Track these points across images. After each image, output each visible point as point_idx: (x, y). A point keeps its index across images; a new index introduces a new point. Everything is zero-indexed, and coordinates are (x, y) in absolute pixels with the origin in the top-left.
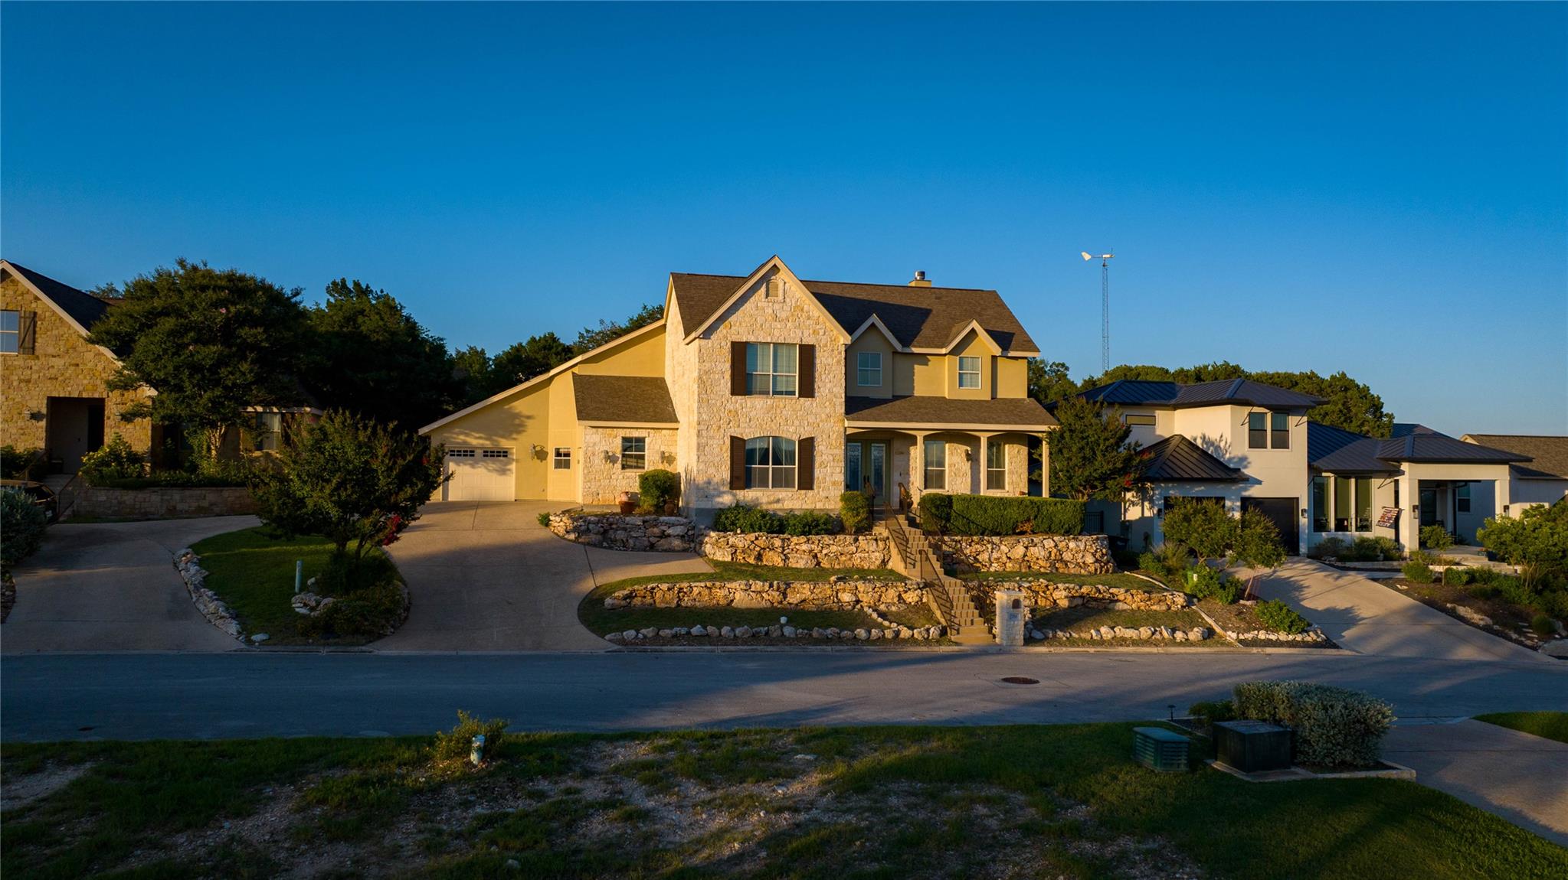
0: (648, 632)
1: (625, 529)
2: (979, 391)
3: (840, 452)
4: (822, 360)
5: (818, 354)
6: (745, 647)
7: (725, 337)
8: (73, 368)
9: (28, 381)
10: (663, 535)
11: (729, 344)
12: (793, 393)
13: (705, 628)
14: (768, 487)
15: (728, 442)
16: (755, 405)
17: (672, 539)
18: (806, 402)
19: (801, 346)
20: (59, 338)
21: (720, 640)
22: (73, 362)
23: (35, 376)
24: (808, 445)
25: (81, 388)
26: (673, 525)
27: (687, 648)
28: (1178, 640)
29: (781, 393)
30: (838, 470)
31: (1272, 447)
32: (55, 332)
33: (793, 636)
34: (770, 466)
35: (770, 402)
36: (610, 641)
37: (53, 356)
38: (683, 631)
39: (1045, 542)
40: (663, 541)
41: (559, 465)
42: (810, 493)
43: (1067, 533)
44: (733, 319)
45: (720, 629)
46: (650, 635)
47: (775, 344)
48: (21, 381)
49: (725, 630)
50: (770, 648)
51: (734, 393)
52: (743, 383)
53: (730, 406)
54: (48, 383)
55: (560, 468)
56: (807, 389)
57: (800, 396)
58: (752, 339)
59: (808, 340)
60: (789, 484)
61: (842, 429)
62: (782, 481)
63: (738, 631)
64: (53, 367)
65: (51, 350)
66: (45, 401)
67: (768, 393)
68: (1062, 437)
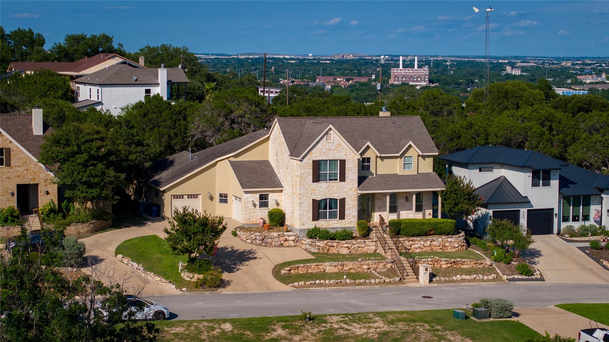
0: (301, 283)
1: (271, 238)
2: (412, 171)
3: (356, 203)
4: (348, 166)
5: (346, 163)
6: (335, 287)
7: (310, 158)
8: (26, 171)
9: (9, 178)
10: (286, 240)
11: (312, 161)
12: (337, 180)
13: (320, 280)
14: (327, 218)
15: (311, 201)
16: (322, 185)
17: (290, 241)
18: (343, 183)
19: (340, 160)
20: (20, 158)
21: (325, 285)
22: (26, 169)
23: (12, 176)
24: (343, 201)
25: (29, 180)
26: (290, 236)
27: (317, 288)
28: (485, 280)
29: (332, 180)
30: (355, 210)
31: (543, 186)
32: (18, 156)
33: (350, 283)
34: (328, 210)
35: (328, 184)
36: (291, 286)
37: (18, 167)
38: (314, 282)
39: (439, 239)
40: (286, 243)
41: (221, 201)
42: (344, 221)
43: (448, 234)
44: (313, 150)
45: (325, 281)
46: (303, 284)
47: (330, 160)
48: (7, 178)
49: (327, 281)
50: (344, 288)
51: (314, 181)
52: (317, 178)
53: (312, 187)
54: (17, 178)
55: (222, 202)
56: (343, 179)
57: (340, 181)
58: (321, 158)
59: (343, 158)
60: (335, 217)
61: (357, 193)
62: (333, 216)
63: (331, 282)
64: (18, 171)
65: (17, 164)
66: (16, 186)
67: (327, 180)
68: (446, 193)
